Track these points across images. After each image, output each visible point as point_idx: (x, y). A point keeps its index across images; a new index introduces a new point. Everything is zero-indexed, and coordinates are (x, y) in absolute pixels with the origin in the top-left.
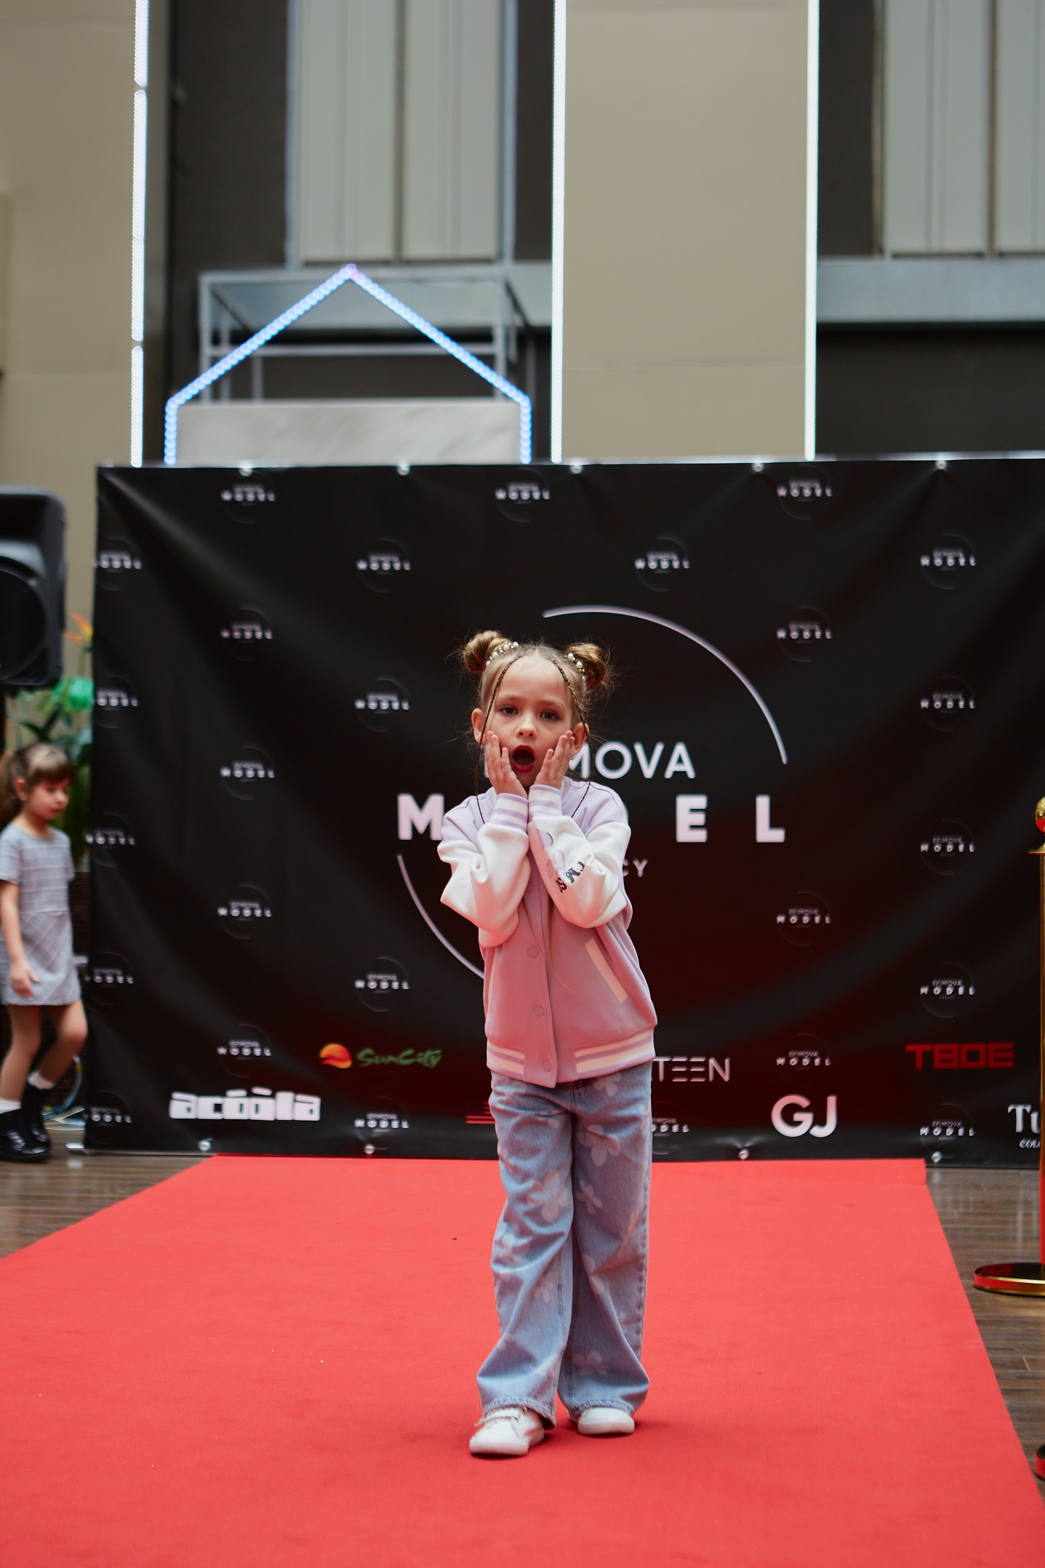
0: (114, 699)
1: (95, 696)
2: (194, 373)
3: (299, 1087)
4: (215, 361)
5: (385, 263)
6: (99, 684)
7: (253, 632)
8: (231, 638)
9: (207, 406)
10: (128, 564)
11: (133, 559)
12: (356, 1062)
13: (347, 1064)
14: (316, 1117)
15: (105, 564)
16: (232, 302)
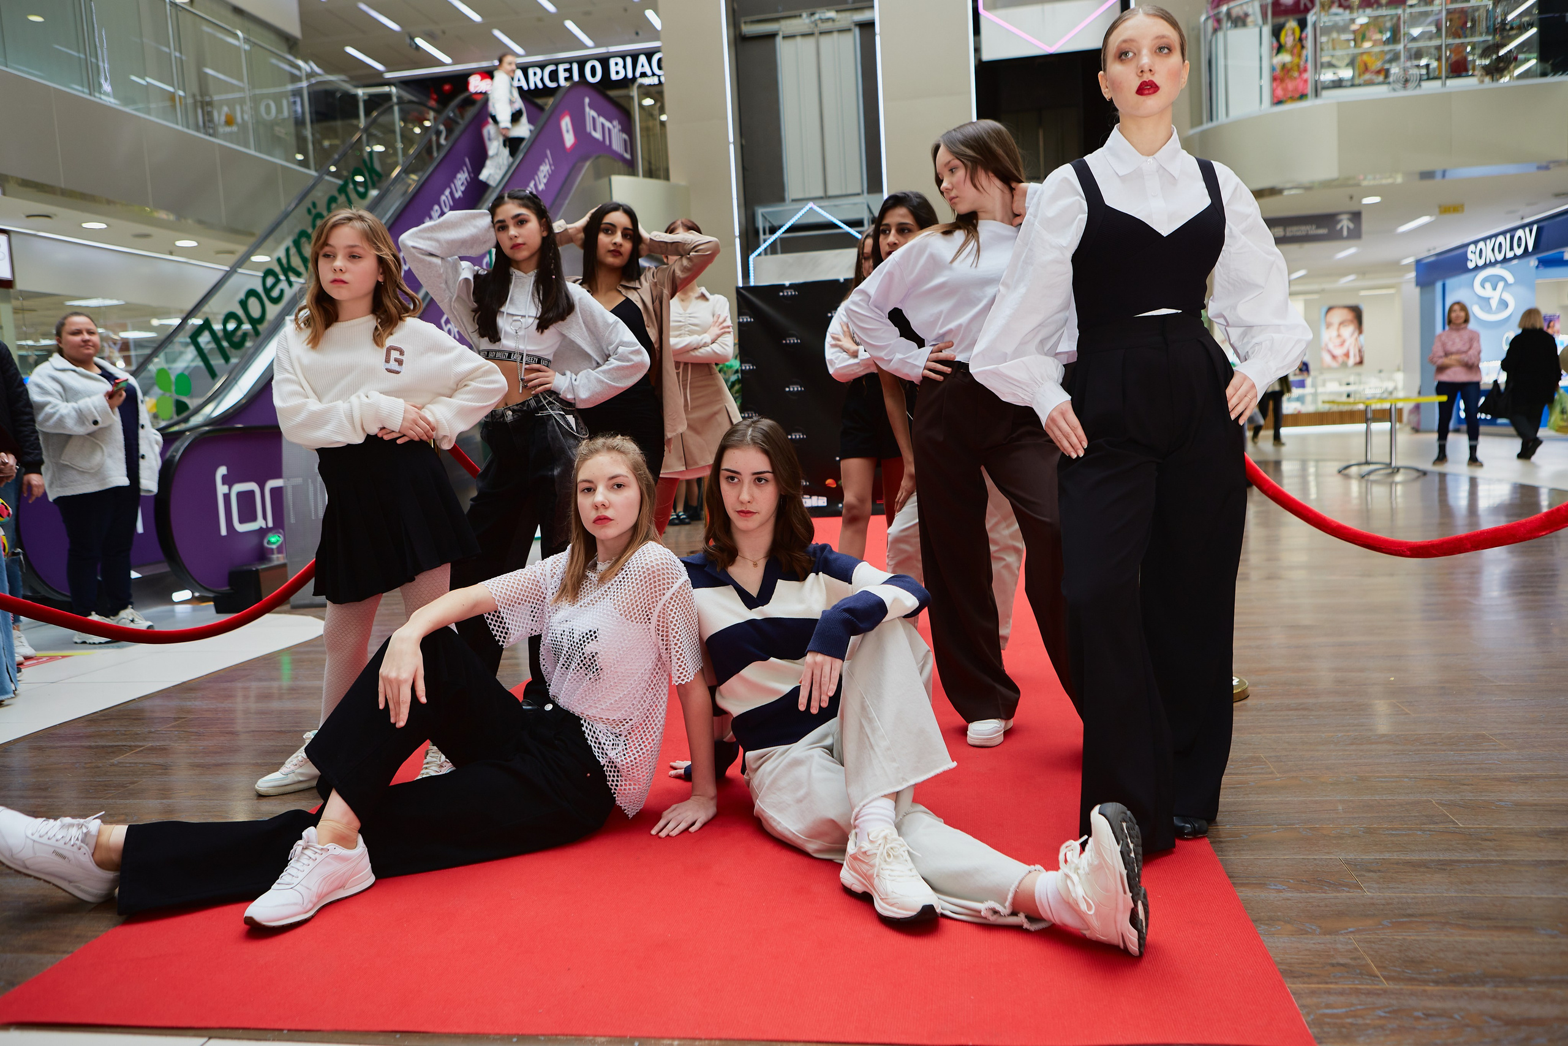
0: (747, 367)
1: (741, 366)
2: (758, 246)
3: (819, 494)
4: (765, 241)
5: (821, 198)
6: (742, 362)
7: (793, 340)
8: (786, 343)
9: (763, 257)
10: (749, 320)
11: (750, 318)
12: (837, 485)
13: (835, 486)
14: (825, 504)
15: (741, 320)
16: (769, 218)
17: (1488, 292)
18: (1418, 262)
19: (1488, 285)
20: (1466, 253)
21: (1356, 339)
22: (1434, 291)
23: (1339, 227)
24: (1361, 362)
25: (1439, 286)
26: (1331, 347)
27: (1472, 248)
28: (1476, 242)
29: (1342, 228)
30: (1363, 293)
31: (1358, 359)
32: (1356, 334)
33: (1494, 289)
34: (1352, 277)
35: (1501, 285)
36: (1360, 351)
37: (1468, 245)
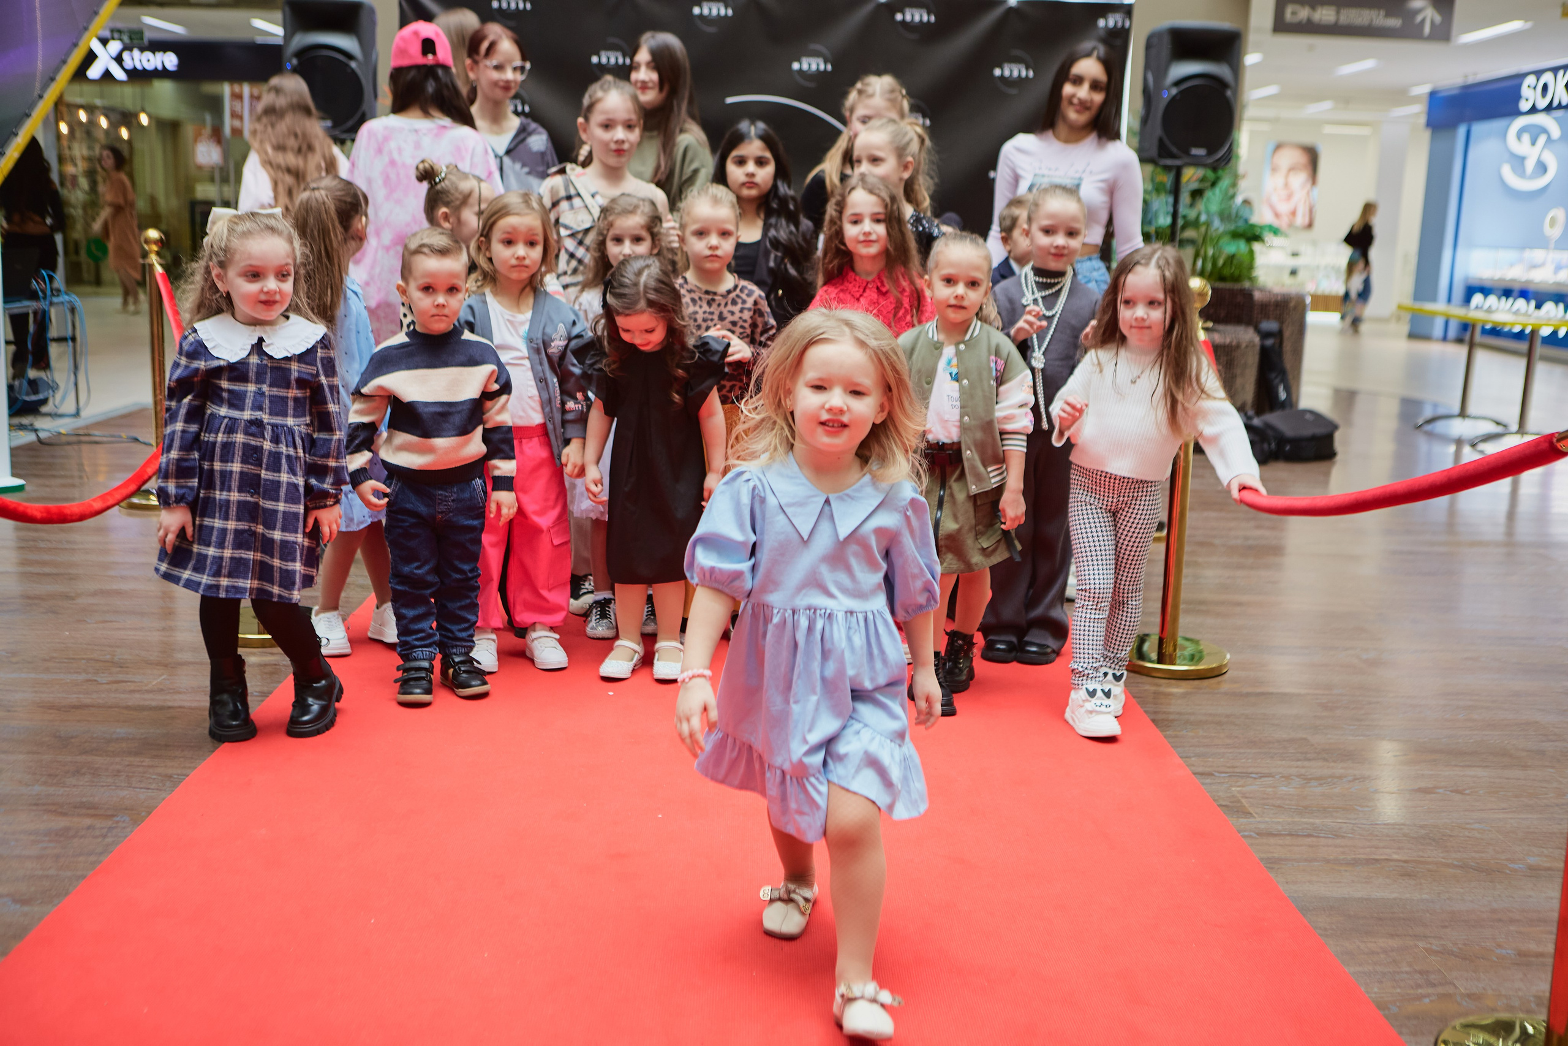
7: (515, 106)
17: (1522, 147)
18: (1433, 94)
19: (1526, 138)
20: (1519, 86)
21: (1308, 193)
22: (1454, 138)
23: (1419, 18)
24: (1310, 225)
25: (1462, 130)
26: (1275, 199)
27: (1531, 80)
28: (1538, 73)
29: (1423, 21)
30: (1328, 129)
31: (1307, 221)
32: (1309, 185)
33: (1533, 143)
34: (1327, 105)
35: (1542, 139)
36: (1311, 211)
37: (1524, 75)
